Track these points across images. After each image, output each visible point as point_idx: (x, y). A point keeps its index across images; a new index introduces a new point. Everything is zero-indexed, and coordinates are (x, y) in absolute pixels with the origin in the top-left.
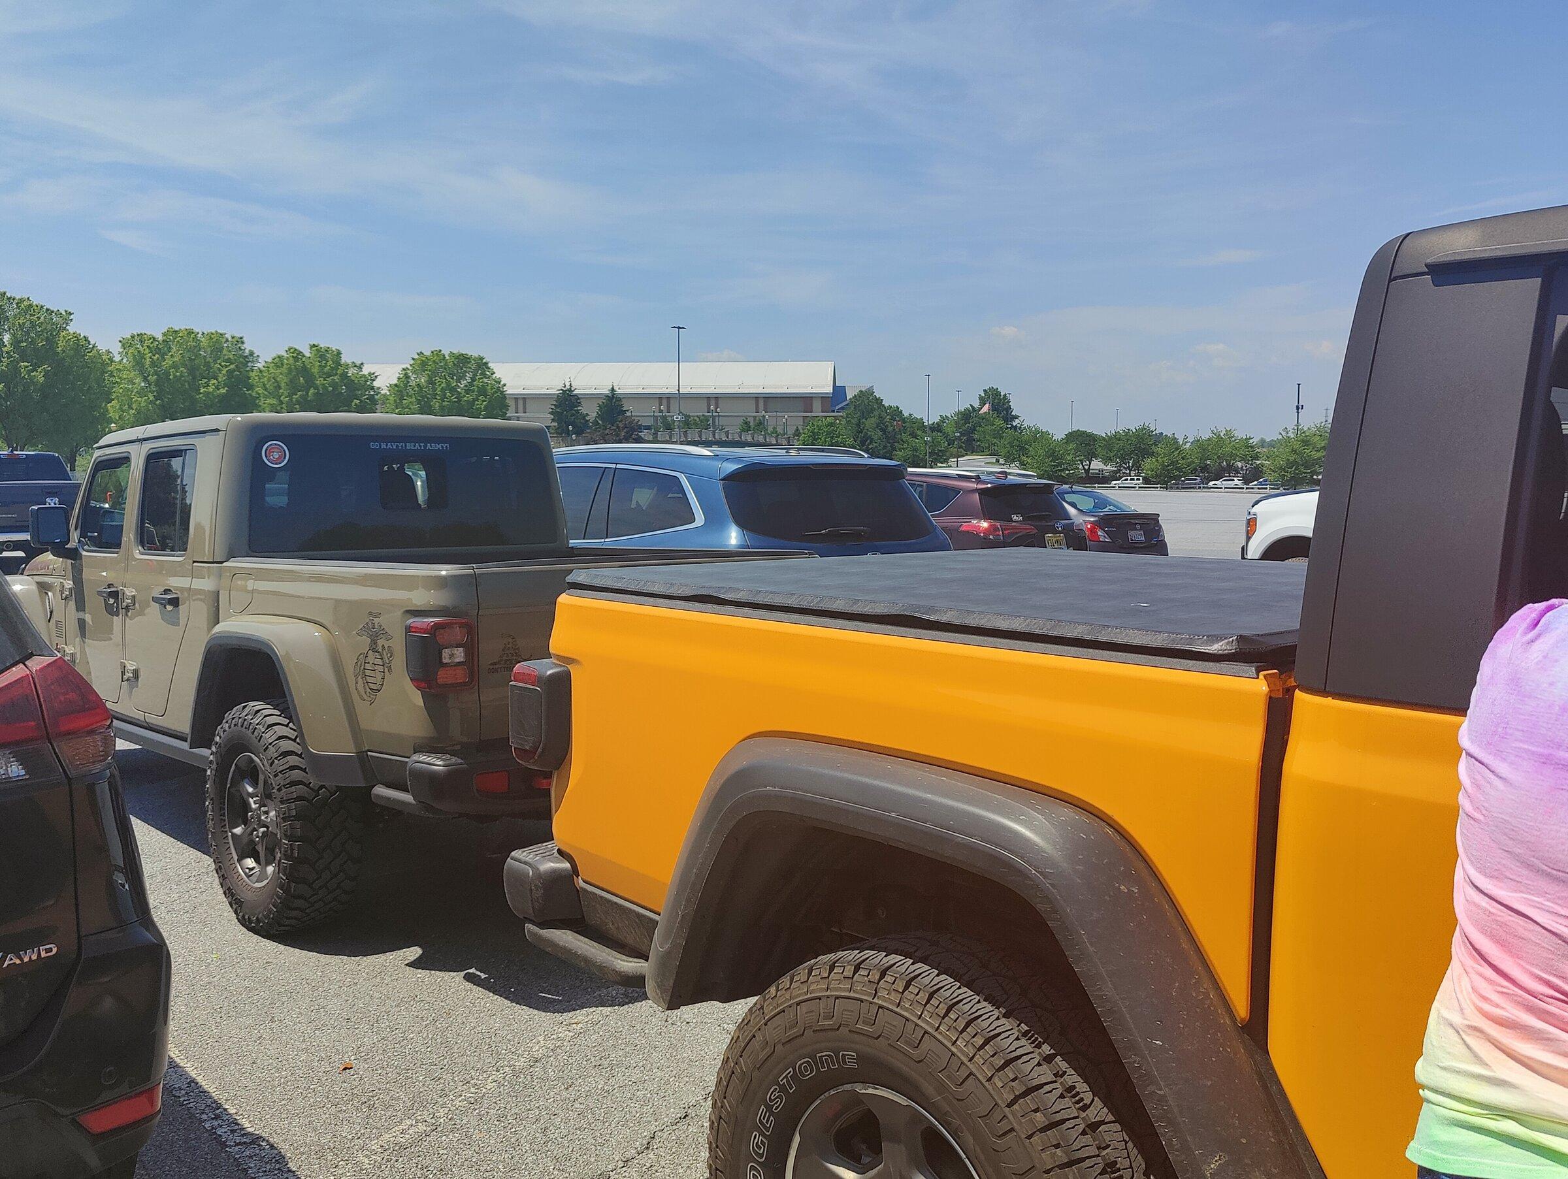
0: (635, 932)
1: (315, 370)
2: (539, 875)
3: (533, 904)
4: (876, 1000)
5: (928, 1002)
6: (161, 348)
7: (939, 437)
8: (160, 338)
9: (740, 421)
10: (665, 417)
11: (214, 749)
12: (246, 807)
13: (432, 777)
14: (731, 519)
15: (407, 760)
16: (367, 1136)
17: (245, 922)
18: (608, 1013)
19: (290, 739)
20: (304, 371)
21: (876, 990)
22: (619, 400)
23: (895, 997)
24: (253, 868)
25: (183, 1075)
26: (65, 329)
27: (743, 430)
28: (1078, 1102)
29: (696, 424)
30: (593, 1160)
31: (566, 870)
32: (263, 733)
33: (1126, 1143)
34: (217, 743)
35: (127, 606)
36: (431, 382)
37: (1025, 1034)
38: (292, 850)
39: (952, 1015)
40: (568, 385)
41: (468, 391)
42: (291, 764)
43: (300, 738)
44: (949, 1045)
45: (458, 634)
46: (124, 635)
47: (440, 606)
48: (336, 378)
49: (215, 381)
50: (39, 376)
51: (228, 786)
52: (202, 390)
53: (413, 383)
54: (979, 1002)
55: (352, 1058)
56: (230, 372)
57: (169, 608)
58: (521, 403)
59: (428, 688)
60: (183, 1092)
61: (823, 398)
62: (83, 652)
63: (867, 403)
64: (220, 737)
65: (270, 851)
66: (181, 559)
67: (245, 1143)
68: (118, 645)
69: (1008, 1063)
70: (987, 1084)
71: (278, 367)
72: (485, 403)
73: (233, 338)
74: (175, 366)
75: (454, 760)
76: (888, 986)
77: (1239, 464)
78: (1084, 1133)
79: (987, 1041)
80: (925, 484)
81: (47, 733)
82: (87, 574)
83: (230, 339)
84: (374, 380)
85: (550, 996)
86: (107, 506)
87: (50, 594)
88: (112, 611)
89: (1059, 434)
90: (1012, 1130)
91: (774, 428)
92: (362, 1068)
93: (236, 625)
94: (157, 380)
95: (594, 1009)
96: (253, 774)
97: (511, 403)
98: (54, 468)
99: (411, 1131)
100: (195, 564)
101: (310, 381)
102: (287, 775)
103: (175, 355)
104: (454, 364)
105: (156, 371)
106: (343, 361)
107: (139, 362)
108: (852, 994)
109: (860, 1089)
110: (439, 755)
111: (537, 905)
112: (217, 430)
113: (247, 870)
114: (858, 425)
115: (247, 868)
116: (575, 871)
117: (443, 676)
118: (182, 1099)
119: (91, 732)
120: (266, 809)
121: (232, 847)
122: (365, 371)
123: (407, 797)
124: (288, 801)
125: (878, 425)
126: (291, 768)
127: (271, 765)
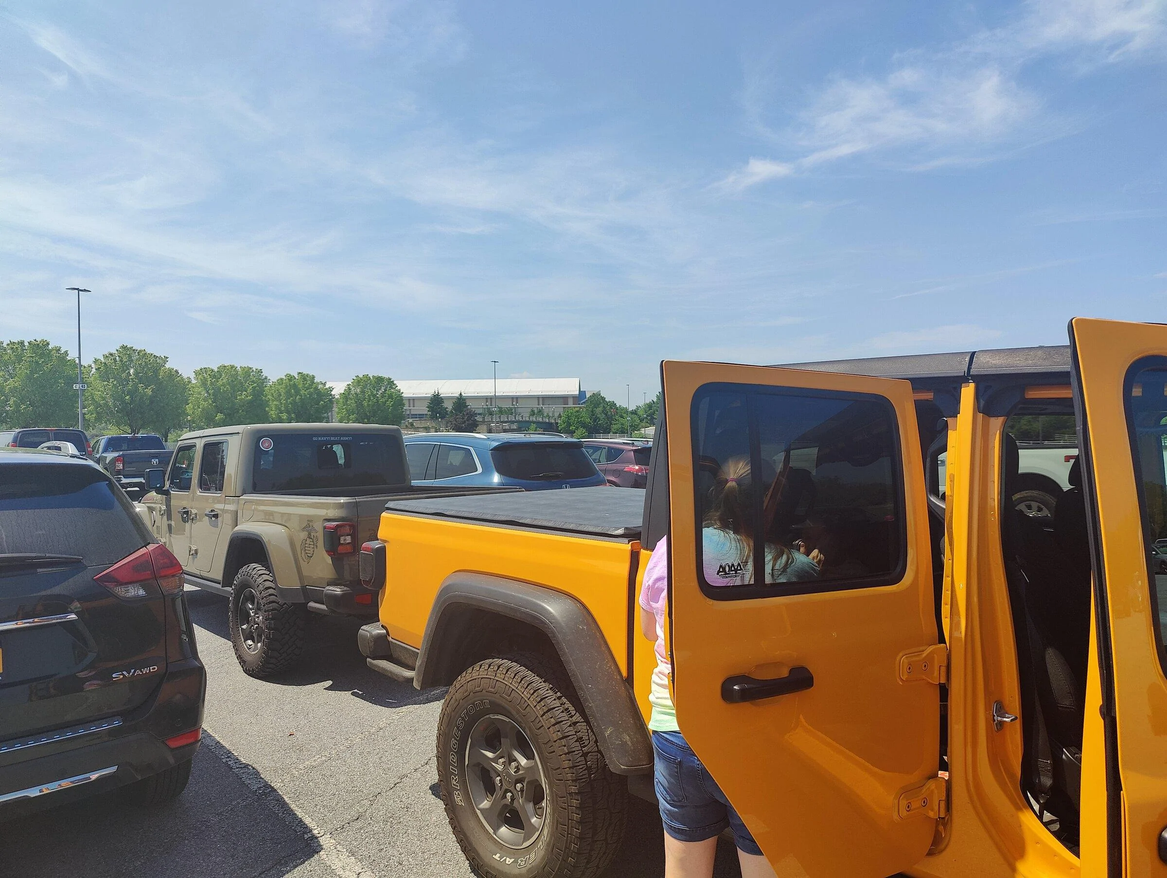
1: (300, 386)
2: (372, 636)
3: (369, 649)
4: (495, 678)
5: (514, 677)
6: (216, 375)
7: (636, 418)
8: (216, 370)
9: (530, 410)
10: (489, 408)
11: (233, 587)
12: (249, 615)
13: (335, 597)
14: (495, 469)
15: (324, 589)
16: (298, 762)
17: (246, 671)
18: (417, 707)
19: (270, 581)
20: (295, 386)
21: (496, 674)
22: (464, 400)
23: (502, 676)
24: (251, 645)
25: (214, 739)
26: (164, 366)
27: (531, 415)
28: (569, 715)
29: (506, 412)
30: (401, 769)
31: (384, 633)
32: (257, 578)
33: (588, 730)
34: (235, 584)
35: (193, 518)
36: (363, 392)
37: (551, 689)
38: (270, 634)
39: (523, 682)
40: (437, 392)
41: (383, 397)
42: (270, 593)
43: (274, 581)
44: (521, 694)
45: (347, 529)
46: (191, 532)
47: (340, 517)
48: (311, 390)
49: (246, 393)
50: (149, 391)
51: (240, 605)
52: (238, 398)
53: (353, 392)
54: (534, 676)
55: (294, 730)
56: (254, 388)
57: (213, 519)
58: (411, 402)
59: (334, 555)
60: (213, 747)
61: (574, 397)
62: (170, 540)
63: (597, 400)
64: (237, 581)
65: (260, 636)
66: (220, 495)
67: (241, 767)
68: (188, 537)
69: (542, 700)
70: (534, 709)
71: (280, 384)
72: (392, 403)
74: (223, 385)
75: (345, 588)
76: (500, 672)
78: (570, 726)
79: (535, 692)
80: (607, 447)
81: (155, 576)
82: (173, 502)
83: (254, 370)
84: (331, 391)
85: (390, 700)
86: (184, 466)
87: (154, 512)
88: (185, 521)
90: (543, 726)
91: (547, 414)
92: (298, 735)
93: (246, 527)
94: (214, 393)
95: (411, 706)
96: (252, 599)
97: (406, 402)
98: (157, 443)
99: (318, 760)
100: (226, 497)
101: (297, 392)
102: (268, 598)
103: (224, 380)
104: (375, 382)
105: (213, 388)
106: (315, 381)
107: (204, 383)
108: (487, 676)
109: (492, 716)
110: (339, 587)
111: (371, 650)
112: (238, 433)
114: (592, 411)
115: (248, 645)
116: (388, 634)
117: (341, 549)
118: (213, 750)
119: (173, 576)
120: (258, 615)
121: (241, 635)
122: (327, 386)
123: (324, 607)
124: (268, 611)
125: (603, 412)
126: (270, 595)
127: (260, 594)
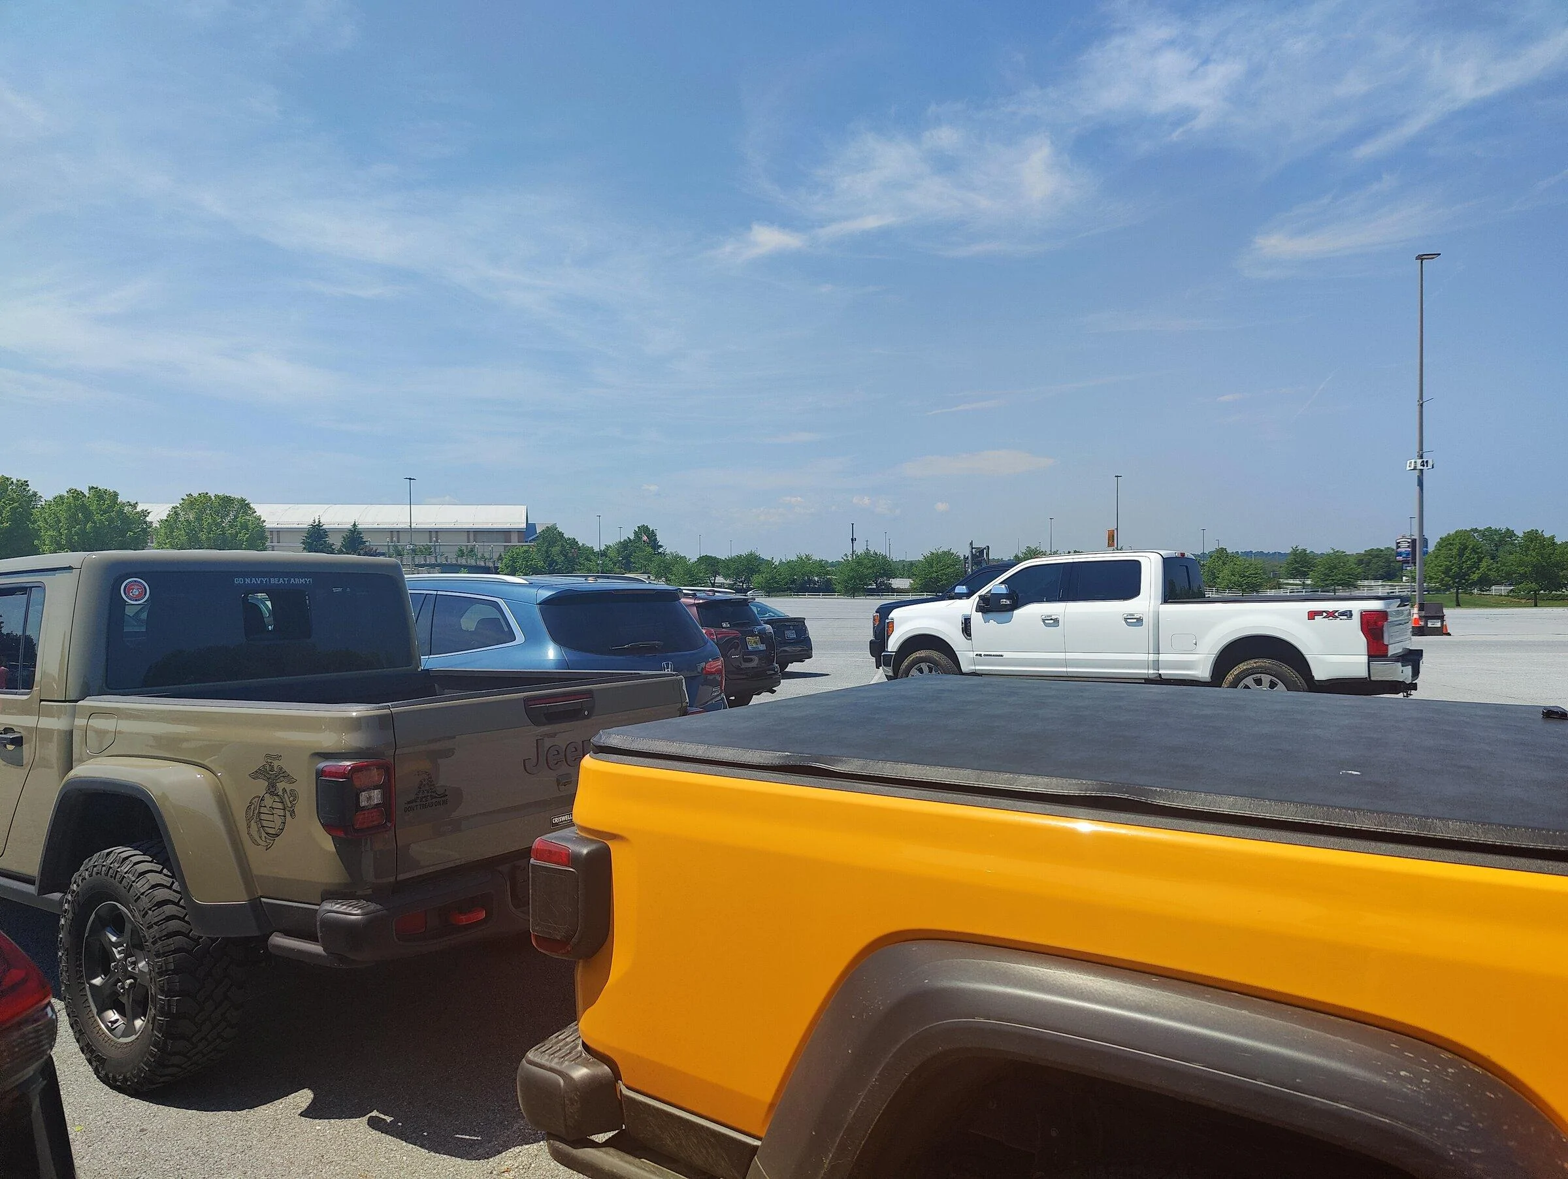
0: (707, 1152)
1: (93, 508)
3: (565, 1120)
7: (606, 560)
9: (457, 549)
10: (396, 546)
11: (69, 895)
12: (110, 957)
13: (346, 926)
14: (548, 637)
15: (317, 907)
18: (536, 1152)
19: (166, 887)
20: (84, 508)
22: (360, 533)
24: (117, 1021)
27: (459, 556)
29: (421, 551)
31: (605, 1076)
32: (134, 882)
34: (74, 891)
36: (199, 519)
38: (169, 1006)
40: (317, 521)
41: (231, 527)
42: (168, 913)
43: (184, 891)
45: (376, 776)
47: (358, 749)
48: (112, 514)
51: (86, 935)
53: (182, 519)
56: (14, 510)
57: (10, 747)
58: (278, 533)
59: (342, 832)
61: (519, 532)
63: (552, 536)
64: (78, 886)
65: (141, 1005)
66: (25, 697)
71: (58, 504)
72: (247, 536)
73: (18, 481)
75: (373, 906)
77: (816, 579)
83: (15, 481)
84: (146, 516)
85: (468, 1137)
89: (693, 557)
91: (483, 555)
96: (117, 923)
97: (268, 535)
100: (42, 703)
101: (88, 517)
102: (163, 926)
104: (220, 505)
106: (119, 501)
110: (355, 902)
111: (570, 1123)
112: (70, 568)
113: (110, 1024)
114: (547, 552)
115: (110, 1022)
116: (617, 1075)
117: (358, 820)
120: (133, 959)
121: (90, 1000)
122: (139, 509)
123: (316, 948)
124: (164, 954)
125: (561, 552)
126: (168, 918)
127: (144, 916)
